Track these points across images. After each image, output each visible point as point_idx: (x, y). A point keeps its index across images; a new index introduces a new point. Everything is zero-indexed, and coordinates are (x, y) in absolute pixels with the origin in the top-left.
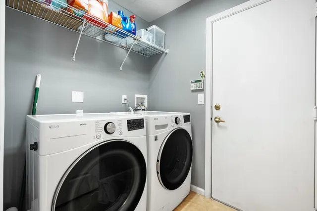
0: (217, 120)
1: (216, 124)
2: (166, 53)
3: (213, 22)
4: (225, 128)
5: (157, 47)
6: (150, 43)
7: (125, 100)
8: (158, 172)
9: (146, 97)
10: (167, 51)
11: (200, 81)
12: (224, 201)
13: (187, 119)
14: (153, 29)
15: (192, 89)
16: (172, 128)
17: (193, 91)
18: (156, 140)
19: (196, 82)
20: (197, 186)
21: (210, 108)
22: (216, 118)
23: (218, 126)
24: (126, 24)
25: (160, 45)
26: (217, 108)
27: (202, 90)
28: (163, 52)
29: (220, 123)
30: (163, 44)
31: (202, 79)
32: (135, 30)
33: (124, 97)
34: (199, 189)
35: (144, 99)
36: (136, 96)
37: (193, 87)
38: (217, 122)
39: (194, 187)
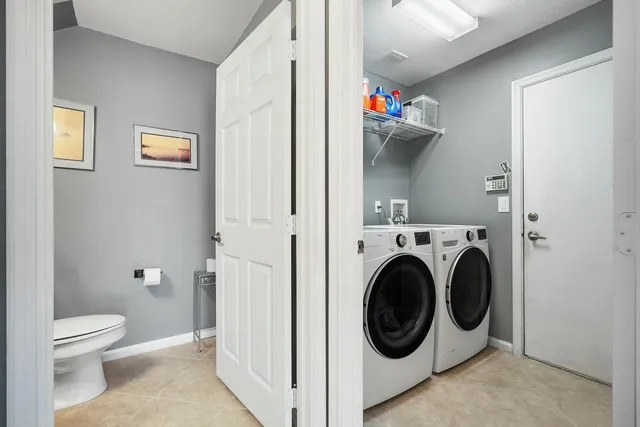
0: (532, 235)
1: (531, 242)
2: (441, 135)
3: (523, 87)
4: (547, 248)
5: (427, 127)
6: (418, 124)
7: (379, 207)
8: (447, 302)
9: (405, 202)
10: (443, 131)
11: (503, 177)
12: (546, 360)
13: (482, 234)
14: (422, 101)
15: (487, 189)
16: (463, 245)
17: (489, 193)
18: (444, 259)
19: (494, 178)
20: (498, 338)
21: (520, 218)
22: (531, 233)
23: (534, 244)
24: (391, 105)
25: (431, 124)
26: (533, 218)
27: (506, 192)
28: (435, 133)
29: (538, 241)
30: (435, 120)
31: (505, 175)
32: (400, 111)
33: (378, 203)
34: (501, 342)
35: (403, 205)
36: (393, 201)
37: (490, 186)
38: (532, 239)
39: (495, 340)
